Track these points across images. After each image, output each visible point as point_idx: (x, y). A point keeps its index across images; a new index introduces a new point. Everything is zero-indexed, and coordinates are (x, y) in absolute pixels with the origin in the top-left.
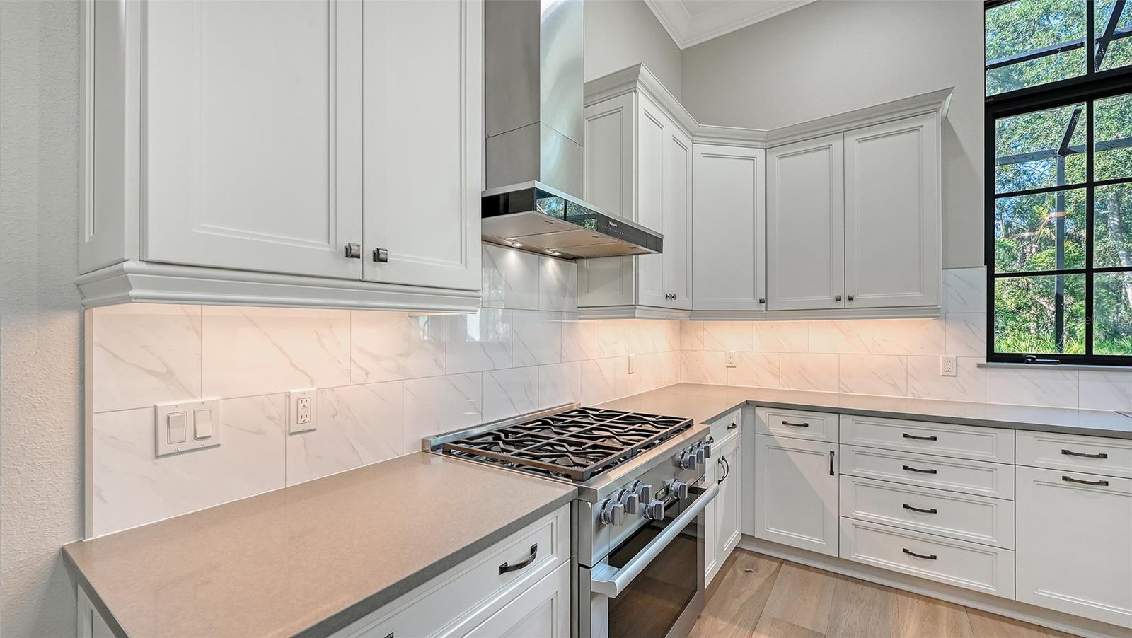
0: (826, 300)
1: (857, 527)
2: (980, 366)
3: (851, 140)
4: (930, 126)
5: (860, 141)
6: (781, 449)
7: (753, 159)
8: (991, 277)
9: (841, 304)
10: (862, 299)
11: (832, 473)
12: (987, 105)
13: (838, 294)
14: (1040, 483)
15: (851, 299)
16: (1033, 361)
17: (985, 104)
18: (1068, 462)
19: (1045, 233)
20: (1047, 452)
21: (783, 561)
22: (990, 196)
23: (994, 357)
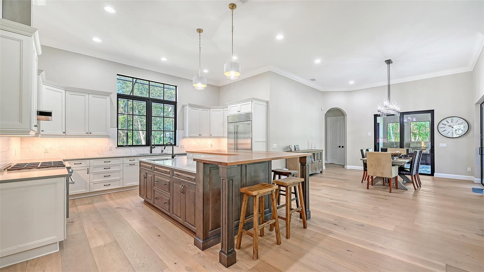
0: (84, 133)
1: (94, 184)
2: (116, 148)
3: (91, 96)
4: (108, 98)
5: (93, 97)
7: (61, 92)
8: (118, 130)
9: (88, 134)
10: (93, 133)
11: (88, 173)
13: (87, 132)
14: (127, 166)
15: (90, 133)
16: (125, 146)
17: (117, 95)
18: (130, 162)
19: (121, 110)
20: (127, 161)
21: (74, 199)
22: (118, 114)
23: (118, 146)
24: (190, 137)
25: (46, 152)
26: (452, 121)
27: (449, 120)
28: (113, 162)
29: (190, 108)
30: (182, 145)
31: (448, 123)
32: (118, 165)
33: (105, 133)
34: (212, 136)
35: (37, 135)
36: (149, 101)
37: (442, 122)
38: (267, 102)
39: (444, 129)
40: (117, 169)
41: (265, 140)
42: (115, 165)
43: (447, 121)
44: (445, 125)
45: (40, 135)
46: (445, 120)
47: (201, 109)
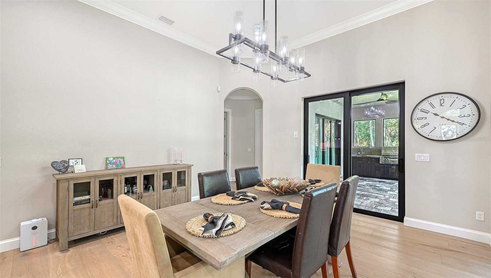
26: (442, 102)
27: (435, 101)
31: (433, 107)
37: (420, 107)
39: (424, 122)
43: (431, 104)
44: (427, 112)
46: (426, 101)
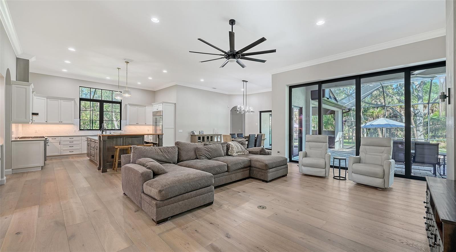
0: (58, 122)
1: (63, 150)
3: (62, 101)
4: (73, 102)
6: (51, 142)
7: (45, 100)
8: (80, 120)
9: (60, 123)
10: (64, 122)
11: (60, 144)
12: (80, 99)
13: (60, 121)
14: (84, 141)
15: (62, 122)
16: (84, 130)
20: (84, 138)
22: (80, 110)
23: (80, 130)
24: (129, 125)
25: (36, 132)
28: (75, 138)
29: (130, 106)
30: (125, 130)
32: (79, 140)
33: (70, 122)
34: (146, 124)
35: (31, 123)
36: (102, 102)
38: (175, 104)
40: (78, 143)
41: (173, 127)
42: (75, 141)
45: (33, 123)
47: (138, 107)
